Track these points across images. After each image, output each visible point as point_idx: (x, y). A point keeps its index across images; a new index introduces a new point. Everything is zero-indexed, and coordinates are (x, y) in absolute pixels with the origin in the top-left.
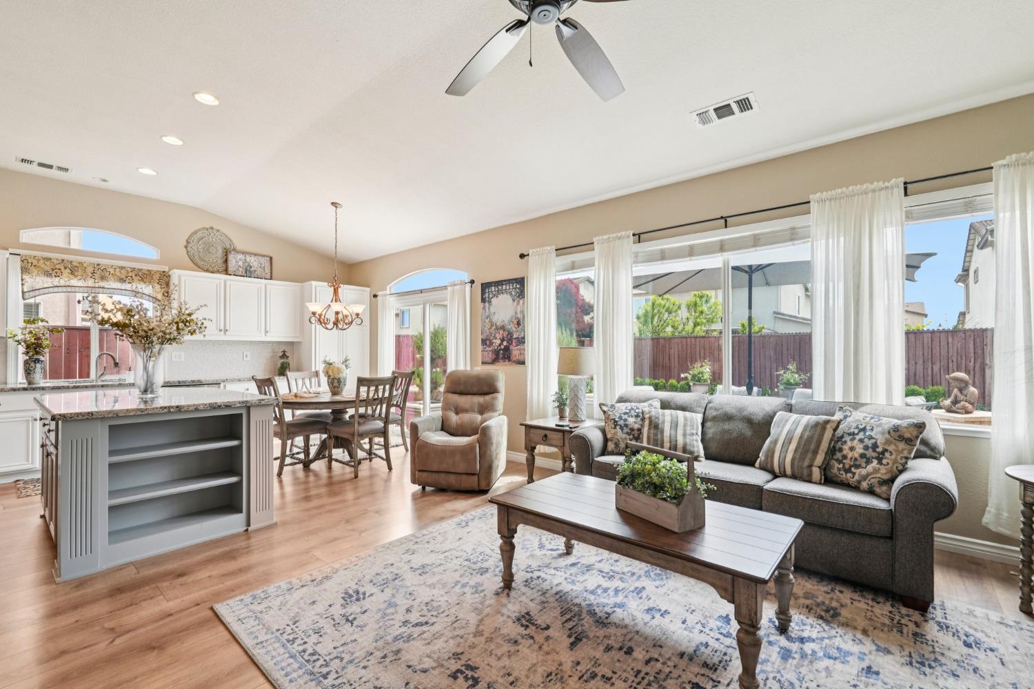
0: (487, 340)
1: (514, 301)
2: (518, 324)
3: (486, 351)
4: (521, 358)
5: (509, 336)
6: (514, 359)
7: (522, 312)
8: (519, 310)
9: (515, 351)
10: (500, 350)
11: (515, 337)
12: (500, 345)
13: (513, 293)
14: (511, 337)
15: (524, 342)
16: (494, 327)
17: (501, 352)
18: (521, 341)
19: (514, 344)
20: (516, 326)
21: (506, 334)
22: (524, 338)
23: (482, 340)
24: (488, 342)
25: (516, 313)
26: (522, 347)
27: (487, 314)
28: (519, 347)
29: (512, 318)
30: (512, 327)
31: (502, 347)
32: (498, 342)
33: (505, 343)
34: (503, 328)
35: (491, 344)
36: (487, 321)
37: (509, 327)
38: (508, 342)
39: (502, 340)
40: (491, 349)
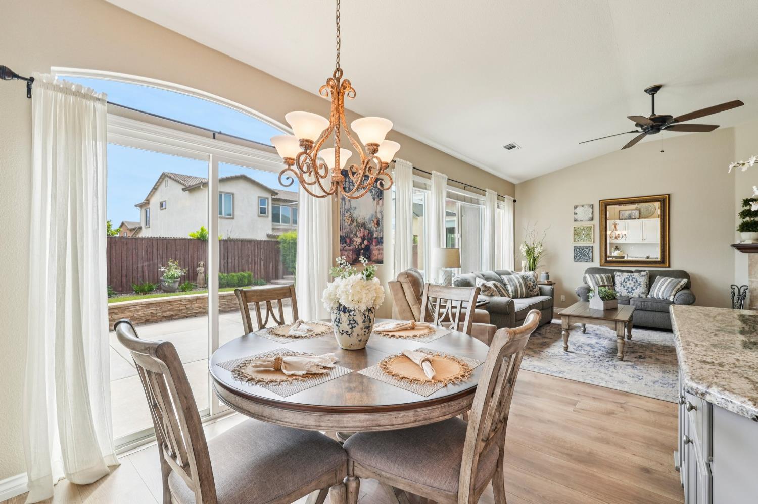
0: (346, 237)
1: (374, 199)
2: (378, 224)
3: (346, 251)
4: (380, 257)
5: (370, 236)
6: (374, 258)
7: (381, 212)
8: (378, 210)
9: (375, 251)
10: (361, 250)
11: (375, 236)
12: (361, 244)
13: (374, 191)
14: (372, 236)
15: (382, 242)
16: (355, 224)
17: (362, 251)
18: (380, 241)
19: (374, 243)
20: (376, 226)
21: (366, 232)
22: (382, 238)
23: (341, 237)
24: (348, 240)
25: (376, 212)
26: (381, 247)
27: (347, 207)
28: (378, 246)
29: (372, 216)
30: (372, 226)
31: (363, 246)
32: (359, 240)
33: (366, 242)
34: (364, 225)
35: (352, 242)
36: (347, 215)
37: (370, 226)
38: (368, 241)
39: (363, 239)
40: (351, 248)
